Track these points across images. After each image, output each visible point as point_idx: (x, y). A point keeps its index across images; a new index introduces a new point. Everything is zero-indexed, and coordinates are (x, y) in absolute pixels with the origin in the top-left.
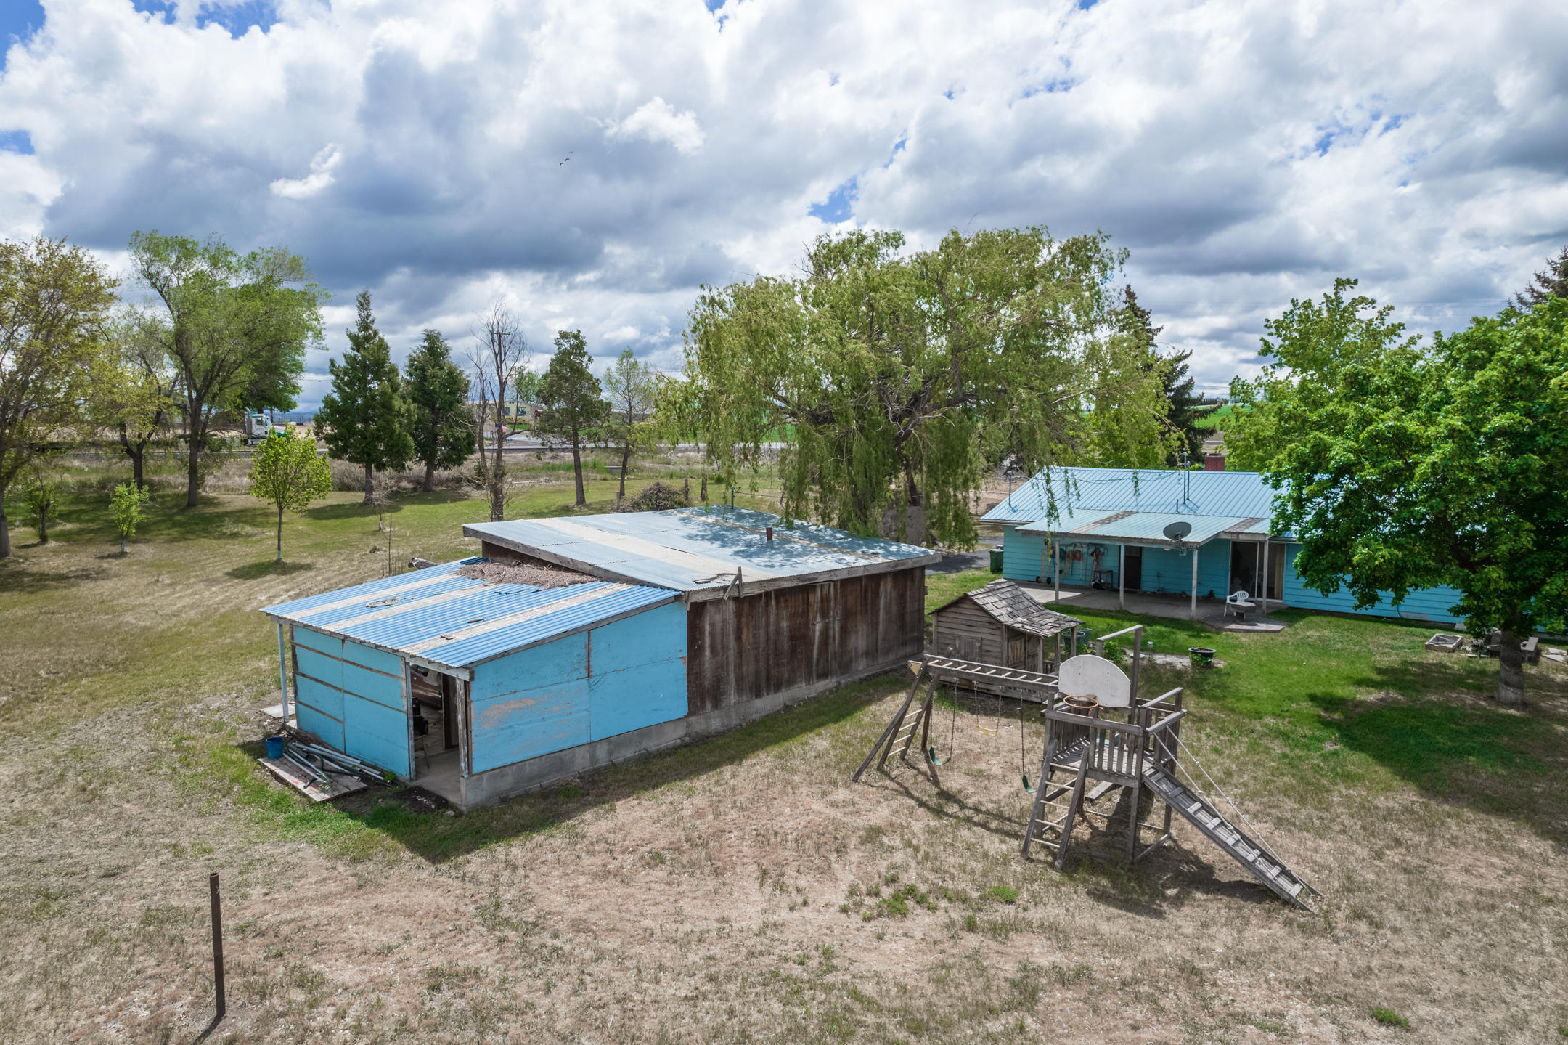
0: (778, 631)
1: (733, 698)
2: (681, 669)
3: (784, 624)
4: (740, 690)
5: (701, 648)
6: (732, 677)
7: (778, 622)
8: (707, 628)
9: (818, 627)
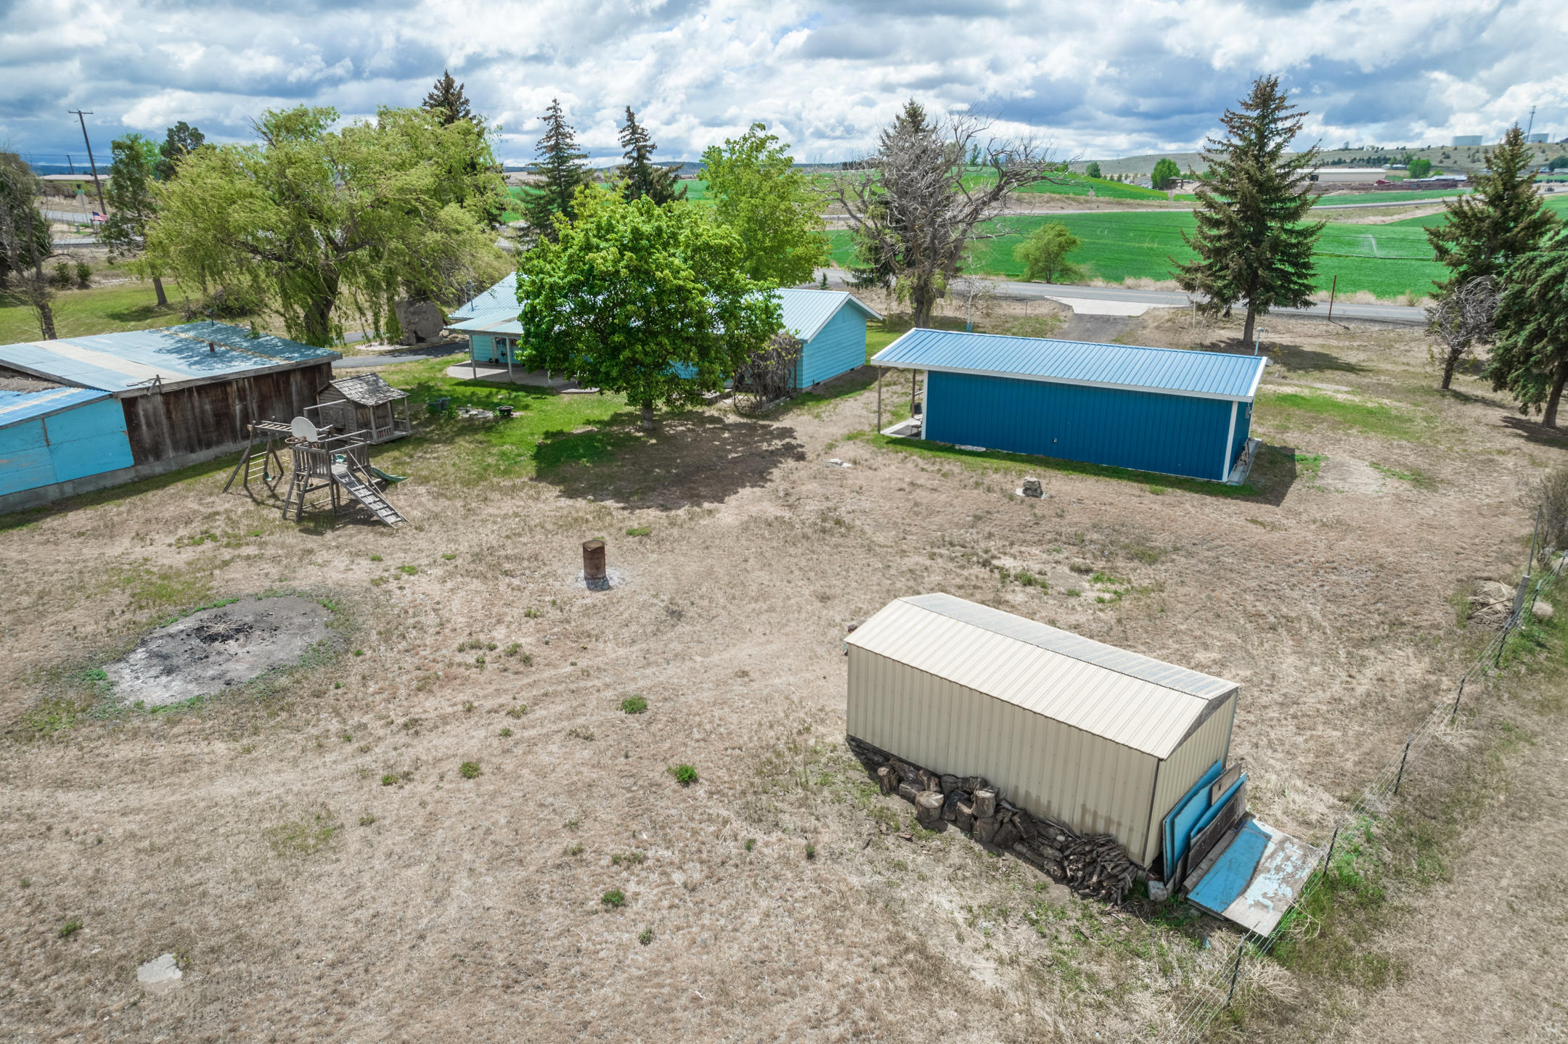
0: (203, 412)
1: (171, 454)
2: (125, 438)
3: (208, 407)
4: (176, 447)
5: (138, 426)
6: (168, 441)
7: (201, 406)
8: (141, 413)
9: (238, 408)
